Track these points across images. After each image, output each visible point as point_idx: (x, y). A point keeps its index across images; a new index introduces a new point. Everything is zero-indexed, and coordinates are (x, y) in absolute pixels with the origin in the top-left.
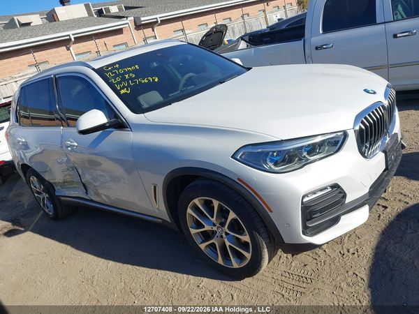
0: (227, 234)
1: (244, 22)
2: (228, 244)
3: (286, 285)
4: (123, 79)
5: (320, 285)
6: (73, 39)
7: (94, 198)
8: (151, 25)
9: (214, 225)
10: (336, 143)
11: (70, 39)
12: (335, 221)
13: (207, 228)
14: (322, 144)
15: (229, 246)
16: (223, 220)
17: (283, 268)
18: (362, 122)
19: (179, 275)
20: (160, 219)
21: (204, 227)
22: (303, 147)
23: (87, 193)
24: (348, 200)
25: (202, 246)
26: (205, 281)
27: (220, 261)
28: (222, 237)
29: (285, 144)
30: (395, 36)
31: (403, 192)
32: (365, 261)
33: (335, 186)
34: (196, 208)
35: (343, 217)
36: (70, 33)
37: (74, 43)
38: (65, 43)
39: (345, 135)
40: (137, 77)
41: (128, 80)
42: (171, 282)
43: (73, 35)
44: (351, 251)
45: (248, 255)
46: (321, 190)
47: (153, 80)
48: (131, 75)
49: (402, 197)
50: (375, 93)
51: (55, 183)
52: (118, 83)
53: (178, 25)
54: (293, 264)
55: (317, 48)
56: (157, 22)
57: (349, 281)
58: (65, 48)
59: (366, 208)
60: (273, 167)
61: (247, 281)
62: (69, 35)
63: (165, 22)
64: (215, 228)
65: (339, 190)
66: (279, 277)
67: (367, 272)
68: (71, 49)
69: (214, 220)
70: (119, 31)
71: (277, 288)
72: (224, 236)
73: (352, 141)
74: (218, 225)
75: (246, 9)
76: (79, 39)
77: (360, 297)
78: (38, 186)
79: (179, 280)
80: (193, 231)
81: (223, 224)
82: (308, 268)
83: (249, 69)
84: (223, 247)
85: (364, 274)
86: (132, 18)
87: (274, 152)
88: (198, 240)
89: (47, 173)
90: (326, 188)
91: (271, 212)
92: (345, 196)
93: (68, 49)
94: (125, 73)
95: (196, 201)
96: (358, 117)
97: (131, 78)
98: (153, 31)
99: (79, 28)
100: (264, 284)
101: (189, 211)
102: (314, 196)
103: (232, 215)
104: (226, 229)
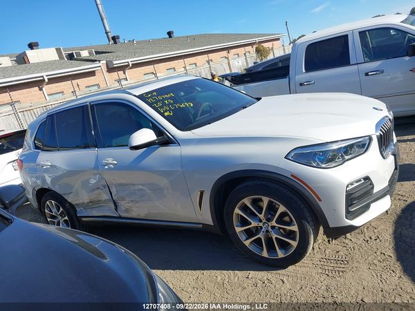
0: (273, 227)
1: (210, 67)
2: (274, 236)
3: (326, 268)
4: (164, 104)
5: (356, 264)
6: (47, 80)
7: (123, 215)
8: (123, 68)
9: (260, 221)
10: (363, 145)
11: (44, 80)
12: (367, 207)
13: (254, 224)
14: (351, 146)
15: (276, 238)
16: (269, 216)
17: (319, 256)
18: (381, 130)
19: (224, 272)
20: (201, 224)
21: (251, 224)
22: (341, 148)
23: (116, 210)
24: (375, 190)
25: (247, 243)
26: (252, 273)
27: (265, 254)
28: (267, 231)
29: (330, 145)
30: (367, 74)
31: (399, 193)
32: (387, 244)
33: (367, 179)
34: (245, 208)
35: (372, 205)
36: (44, 74)
37: (48, 84)
38: (39, 83)
39: (370, 139)
40: (174, 103)
41: (168, 105)
42: (219, 278)
43: (47, 76)
44: (373, 238)
45: (294, 244)
46: (357, 182)
47: (190, 105)
48: (169, 101)
49: (399, 197)
50: (381, 110)
51: (78, 205)
52: (160, 107)
53: (150, 68)
54: (327, 252)
55: (301, 85)
56: (129, 65)
57: (379, 258)
58: (37, 88)
59: (388, 198)
60: (320, 164)
61: (291, 268)
62: (43, 76)
63: (136, 65)
64: (261, 224)
65: (370, 182)
66: (318, 262)
67: (392, 251)
68: (44, 89)
69: (262, 216)
70: (92, 74)
71: (320, 271)
72: (270, 229)
73: (375, 143)
74: (264, 221)
76: (53, 80)
77: (393, 268)
78: (54, 210)
79: (227, 276)
80: (238, 230)
81: (269, 220)
82: (341, 253)
83: (259, 99)
84: (269, 241)
85: (390, 252)
86: (105, 62)
87: (321, 152)
88: (242, 237)
89: (71, 195)
90: (360, 180)
91: (320, 200)
92: (373, 188)
93: (41, 89)
94: (164, 99)
95: (247, 201)
96: (377, 125)
97: (170, 104)
98: (124, 73)
99: (53, 70)
100: (307, 269)
101: (237, 211)
102: (353, 186)
103: (282, 209)
104: (274, 223)
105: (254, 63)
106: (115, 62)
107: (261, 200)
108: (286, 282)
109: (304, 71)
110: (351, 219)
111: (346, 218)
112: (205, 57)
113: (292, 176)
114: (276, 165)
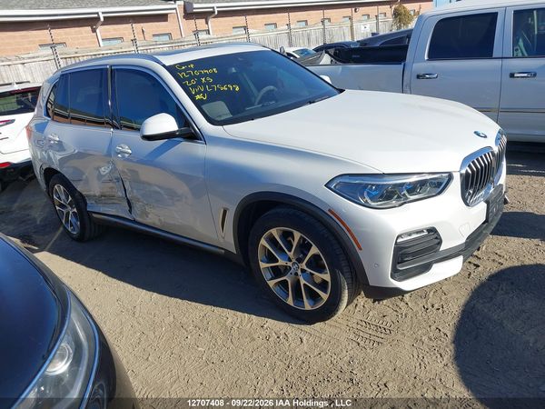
0: (303, 271)
1: (324, 29)
2: (303, 282)
3: (361, 334)
4: (199, 83)
5: (399, 337)
6: (102, 19)
7: (138, 219)
8: (205, 15)
9: (290, 260)
10: (440, 184)
11: (98, 18)
12: (426, 268)
13: (281, 262)
14: (423, 183)
15: (304, 284)
16: (301, 256)
17: (359, 317)
18: (470, 166)
19: (239, 314)
20: (222, 249)
21: (277, 261)
22: (404, 184)
23: (130, 211)
24: (443, 247)
25: (271, 283)
26: (270, 323)
27: (290, 301)
28: (296, 274)
29: (386, 178)
30: (512, 75)
31: (498, 252)
32: (450, 317)
33: (432, 231)
34: (272, 240)
35: (435, 266)
36: (100, 10)
37: (103, 25)
38: (91, 22)
39: (450, 177)
40: (214, 83)
41: (204, 85)
42: (230, 320)
43: (103, 13)
44: (436, 306)
45: (325, 296)
46: (418, 232)
47: (234, 89)
48: (208, 79)
49: (496, 258)
50: (485, 137)
51: (88, 196)
52: (193, 87)
53: (240, 20)
54: (371, 314)
55: (418, 77)
56: (213, 12)
57: (431, 335)
58: (89, 28)
59: (461, 259)
60: (369, 201)
61: (318, 325)
62: (97, 13)
63: (223, 14)
64: (290, 264)
65: (436, 235)
66: (355, 326)
67: (452, 328)
68: (98, 31)
69: (291, 254)
70: (163, 18)
71: (352, 336)
72: (299, 272)
73: (456, 184)
74: (294, 261)
75: (329, 13)
76: (110, 20)
77: (442, 351)
78: (63, 197)
79: (239, 320)
80: (263, 265)
81: (300, 260)
82: (387, 319)
83: (341, 91)
84: (297, 285)
85: (449, 330)
86: (182, 3)
87: (373, 185)
88: (267, 275)
89: (81, 183)
90: (422, 231)
91: (361, 249)
92: (440, 243)
93: (94, 31)
94: (201, 76)
95: (275, 232)
96: (466, 160)
97: (208, 83)
98: (207, 23)
99: (112, 5)
100: (337, 331)
101: (263, 242)
102: (409, 238)
103: (314, 250)
104: (303, 265)
105: (373, 34)
106: (195, 6)
107: (291, 234)
108: (304, 341)
109: (426, 58)
110: (400, 280)
111: (392, 277)
112: (318, 14)
113: (329, 210)
114: (313, 194)
